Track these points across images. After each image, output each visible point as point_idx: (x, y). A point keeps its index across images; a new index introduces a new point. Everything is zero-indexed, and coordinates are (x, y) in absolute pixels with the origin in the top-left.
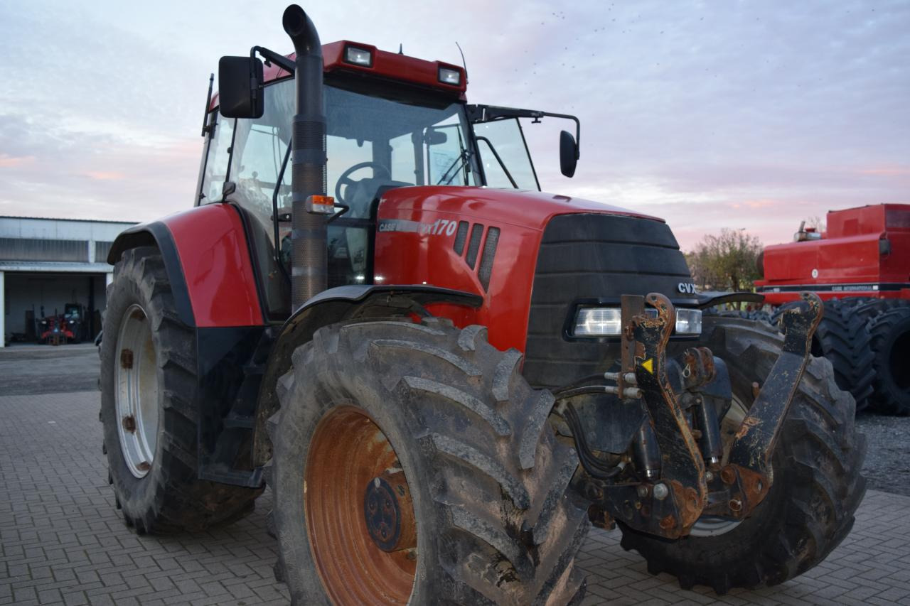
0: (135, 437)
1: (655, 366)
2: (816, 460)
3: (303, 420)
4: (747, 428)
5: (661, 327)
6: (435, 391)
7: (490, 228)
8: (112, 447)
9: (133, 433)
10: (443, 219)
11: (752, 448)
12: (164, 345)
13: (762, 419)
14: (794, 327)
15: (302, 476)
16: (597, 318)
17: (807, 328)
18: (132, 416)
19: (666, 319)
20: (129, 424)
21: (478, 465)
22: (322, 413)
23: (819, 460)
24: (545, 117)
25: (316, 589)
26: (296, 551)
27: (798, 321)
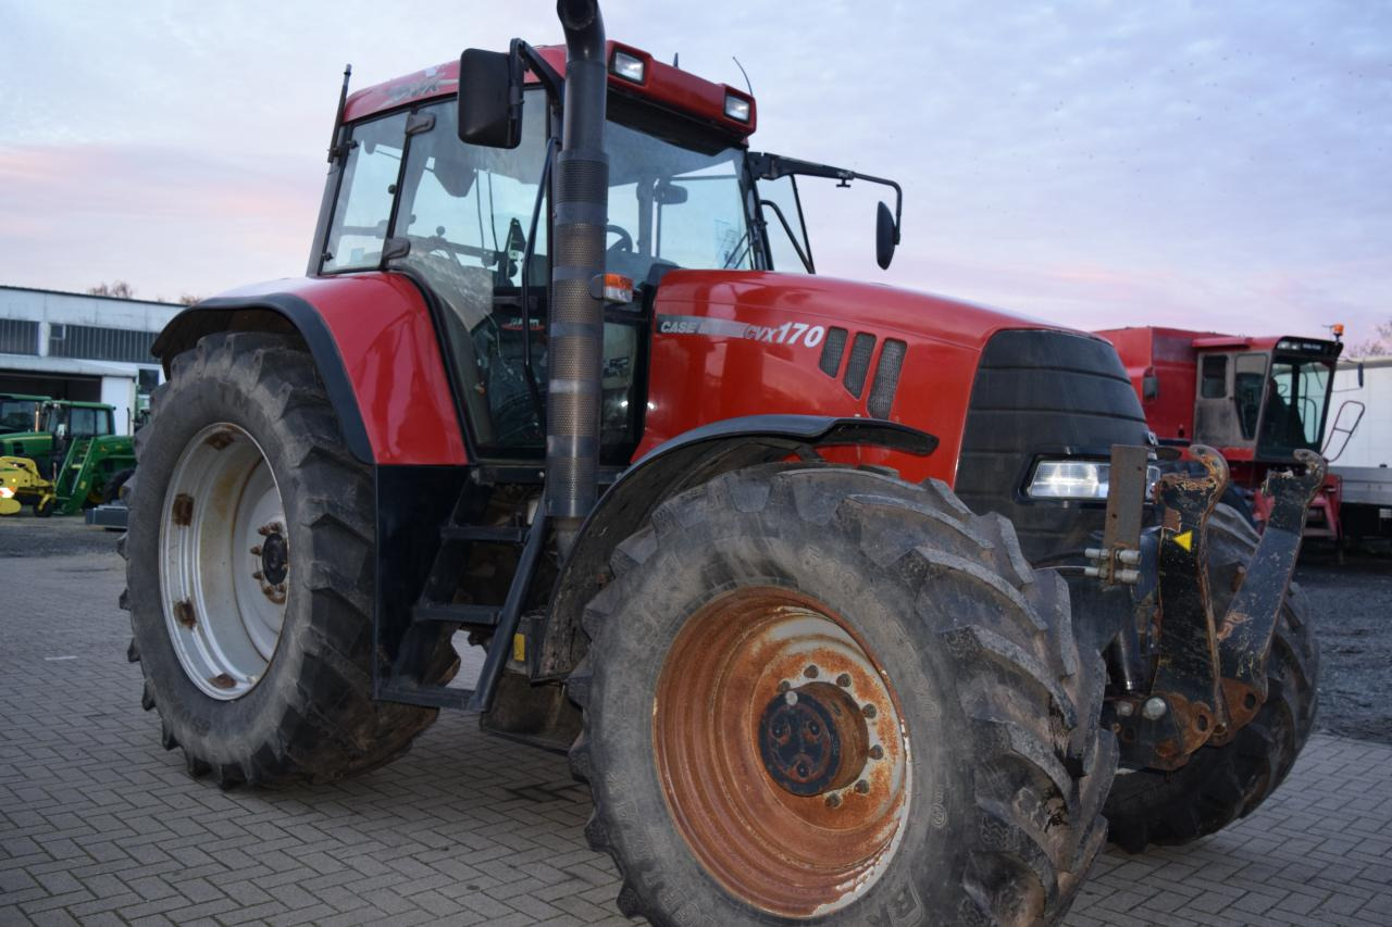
0: (195, 633)
1: (1194, 541)
2: (1280, 672)
3: (668, 608)
4: (1231, 627)
5: (1210, 491)
6: (960, 568)
7: (888, 340)
8: (152, 650)
9: (191, 628)
10: (795, 321)
11: (1241, 653)
12: (311, 488)
13: (1250, 615)
14: (1285, 496)
15: (652, 690)
16: (1064, 474)
17: (1304, 497)
18: (188, 600)
19: (1218, 480)
20: (184, 614)
21: (1029, 669)
22: (707, 598)
23: (1283, 671)
24: (856, 180)
25: (677, 854)
26: (638, 801)
27: (1292, 489)
